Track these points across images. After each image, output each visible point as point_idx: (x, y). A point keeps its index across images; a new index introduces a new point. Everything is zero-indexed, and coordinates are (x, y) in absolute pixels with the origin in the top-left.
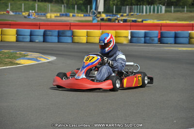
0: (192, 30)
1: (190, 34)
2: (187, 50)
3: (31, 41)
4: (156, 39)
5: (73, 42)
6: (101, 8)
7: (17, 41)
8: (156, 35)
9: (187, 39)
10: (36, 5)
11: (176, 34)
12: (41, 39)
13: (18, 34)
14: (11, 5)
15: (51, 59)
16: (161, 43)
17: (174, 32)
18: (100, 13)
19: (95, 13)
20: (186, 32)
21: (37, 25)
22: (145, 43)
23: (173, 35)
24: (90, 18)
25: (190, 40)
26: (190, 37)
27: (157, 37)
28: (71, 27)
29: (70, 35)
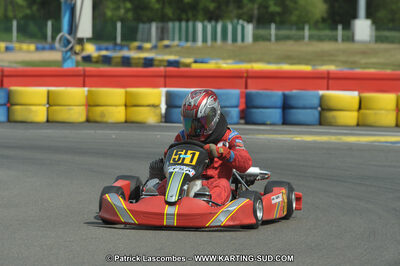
0: (328, 89)
1: (322, 98)
2: (315, 142)
4: (234, 113)
5: (10, 120)
6: (85, 28)
8: (234, 102)
9: (316, 113)
11: (285, 98)
16: (247, 123)
17: (280, 93)
18: (81, 41)
19: (69, 42)
23: (279, 102)
24: (56, 56)
25: (324, 115)
26: (324, 107)
27: (237, 107)
28: (5, 79)
29: (2, 101)
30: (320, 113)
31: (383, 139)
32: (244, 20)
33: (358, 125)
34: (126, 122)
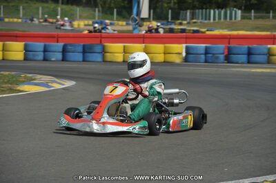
0: (274, 44)
1: (269, 49)
3: (45, 59)
4: (222, 57)
5: (104, 61)
6: (145, 13)
7: (26, 59)
8: (222, 52)
9: (266, 57)
10: (59, 9)
11: (249, 49)
12: (59, 56)
13: (26, 49)
14: (23, 9)
15: (69, 83)
16: (228, 63)
17: (246, 46)
19: (136, 20)
20: (264, 46)
21: (54, 37)
22: (206, 62)
23: (246, 51)
25: (270, 58)
26: (270, 54)
27: (223, 54)
28: (103, 40)
29: (100, 51)
30: (268, 57)
32: (237, 8)
34: (164, 62)
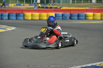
0: (87, 12)
1: (86, 14)
2: (84, 23)
3: (1, 19)
4: (68, 17)
5: (24, 19)
6: (39, 1)
8: (68, 15)
9: (84, 17)
11: (78, 14)
12: (7, 18)
16: (71, 19)
17: (77, 13)
18: (38, 4)
19: (35, 4)
20: (84, 13)
21: (4, 10)
22: (62, 19)
24: (33, 7)
25: (86, 17)
26: (86, 16)
28: (23, 11)
29: (22, 15)
30: (85, 17)
31: (98, 22)
33: (93, 19)
